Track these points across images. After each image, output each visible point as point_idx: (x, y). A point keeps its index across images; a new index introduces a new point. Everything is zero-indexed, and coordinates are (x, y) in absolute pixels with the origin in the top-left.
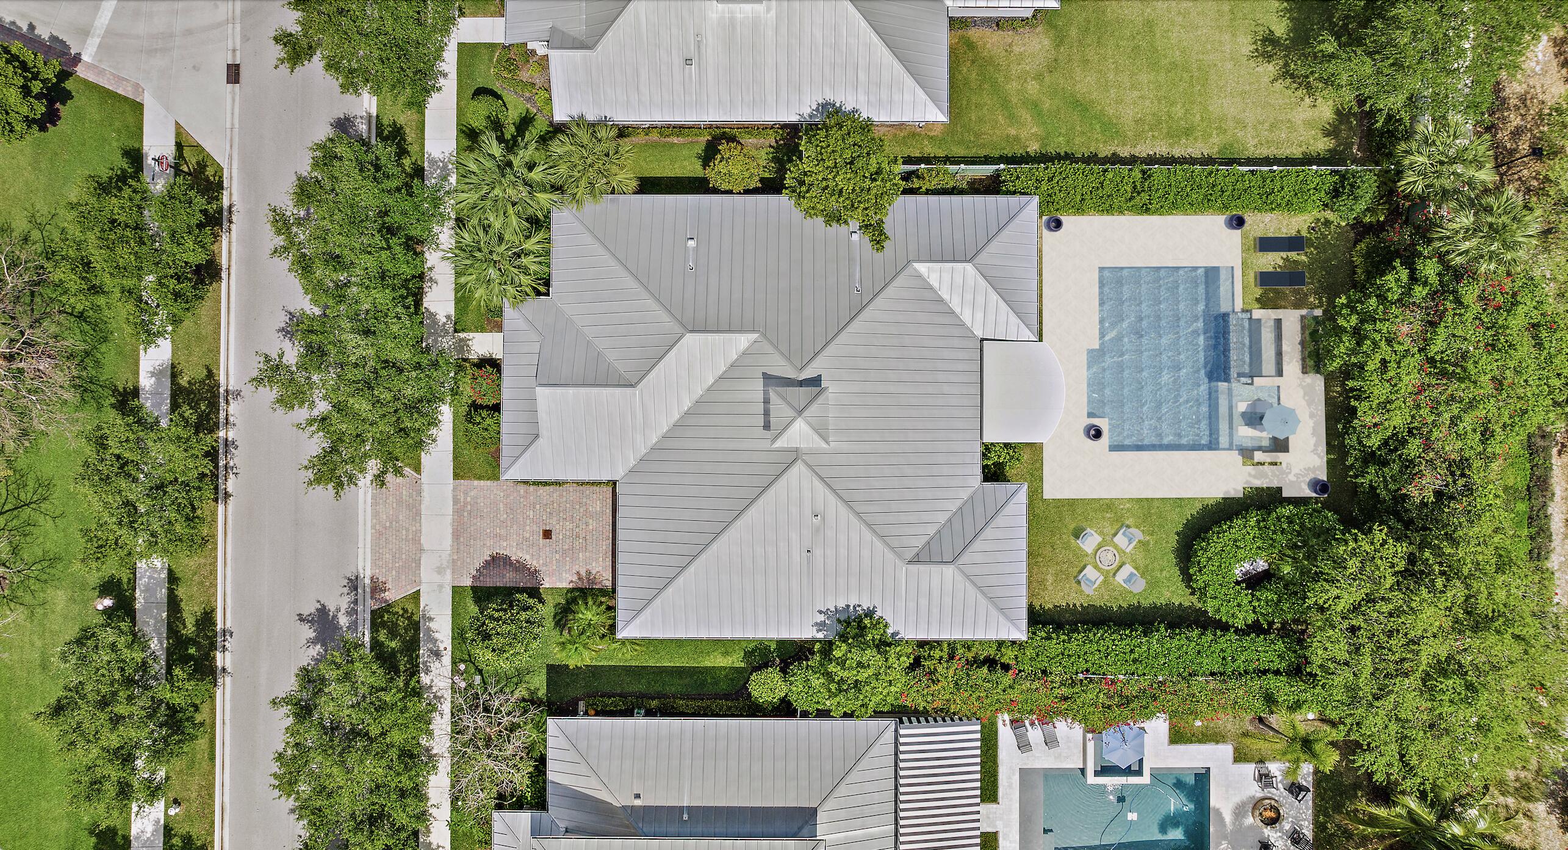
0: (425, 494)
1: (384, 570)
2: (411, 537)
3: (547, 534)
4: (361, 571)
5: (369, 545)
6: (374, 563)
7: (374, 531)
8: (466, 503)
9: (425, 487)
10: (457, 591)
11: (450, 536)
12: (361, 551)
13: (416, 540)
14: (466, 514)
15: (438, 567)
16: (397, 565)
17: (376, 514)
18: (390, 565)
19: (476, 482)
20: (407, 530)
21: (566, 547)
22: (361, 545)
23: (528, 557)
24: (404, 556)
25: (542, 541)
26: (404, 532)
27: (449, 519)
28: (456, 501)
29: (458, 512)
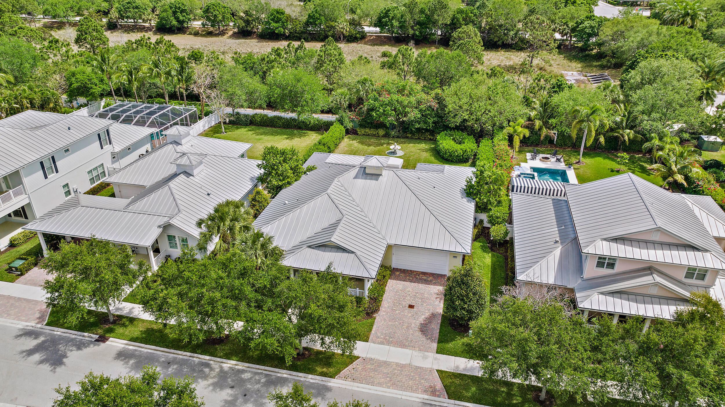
0: (373, 357)
1: (420, 386)
2: (399, 368)
3: (411, 307)
4: (419, 400)
5: (401, 392)
6: (415, 391)
7: (391, 387)
8: (384, 338)
9: (369, 356)
10: (440, 351)
11: (403, 349)
12: (403, 397)
13: (403, 366)
14: (391, 340)
15: (423, 358)
16: (417, 379)
17: (380, 384)
18: (417, 382)
19: (373, 332)
20: (395, 369)
21: (420, 301)
22: (400, 397)
23: (423, 317)
24: (412, 374)
25: (415, 309)
26: (396, 371)
27: (392, 348)
28: (382, 343)
29: (389, 343)
